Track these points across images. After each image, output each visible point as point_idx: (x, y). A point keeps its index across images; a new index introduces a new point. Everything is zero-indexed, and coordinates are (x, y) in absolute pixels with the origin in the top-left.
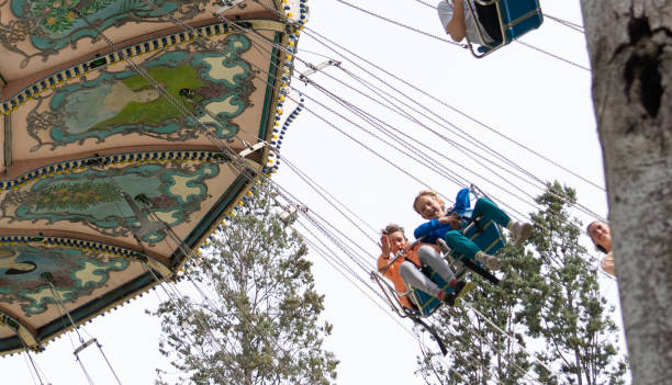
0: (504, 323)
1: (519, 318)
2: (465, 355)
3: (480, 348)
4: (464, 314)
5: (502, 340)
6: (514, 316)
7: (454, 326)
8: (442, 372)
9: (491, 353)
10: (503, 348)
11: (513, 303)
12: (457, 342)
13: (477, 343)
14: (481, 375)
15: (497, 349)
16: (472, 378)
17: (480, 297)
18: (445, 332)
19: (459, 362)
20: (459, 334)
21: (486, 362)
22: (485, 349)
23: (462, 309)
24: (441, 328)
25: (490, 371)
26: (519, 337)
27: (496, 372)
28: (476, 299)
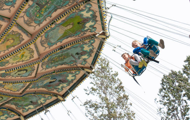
0: (180, 97)
1: (184, 95)
2: (171, 107)
3: (174, 105)
4: (168, 96)
5: (181, 102)
6: (183, 95)
7: (166, 100)
8: (165, 113)
9: (178, 106)
10: (181, 104)
11: (182, 91)
12: (168, 104)
13: (173, 104)
14: (176, 113)
15: (179, 105)
16: (173, 114)
17: (172, 90)
18: (164, 102)
19: (169, 110)
20: (168, 101)
21: (177, 109)
22: (176, 105)
23: (168, 94)
24: (163, 101)
25: (178, 111)
26: (185, 101)
27: (180, 112)
28: (171, 91)
